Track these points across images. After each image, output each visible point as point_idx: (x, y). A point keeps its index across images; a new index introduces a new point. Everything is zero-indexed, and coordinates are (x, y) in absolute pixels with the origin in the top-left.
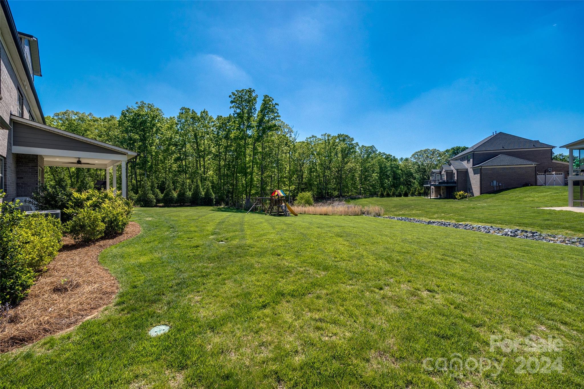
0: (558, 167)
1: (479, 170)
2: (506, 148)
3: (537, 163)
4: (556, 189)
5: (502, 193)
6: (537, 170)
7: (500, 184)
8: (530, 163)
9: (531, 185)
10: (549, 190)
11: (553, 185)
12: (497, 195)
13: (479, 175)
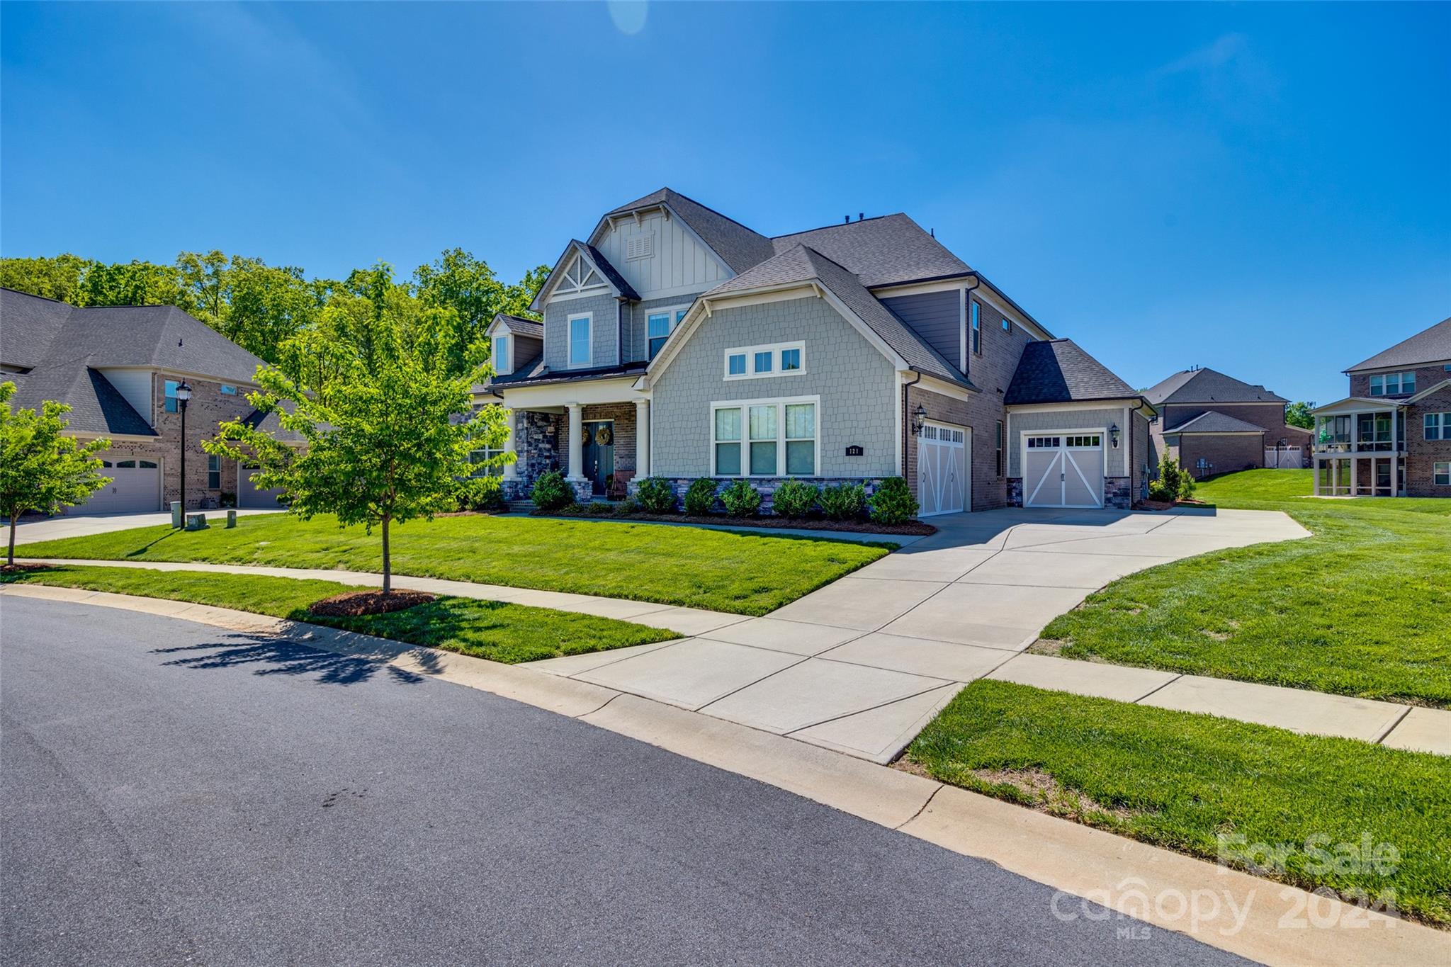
0: (1294, 437)
1: (1178, 439)
2: (1216, 399)
3: (1265, 430)
4: (1294, 473)
5: (1216, 481)
6: (1266, 441)
7: (1211, 466)
8: (1255, 428)
9: (1257, 468)
10: (1285, 475)
11: (1287, 467)
12: (1209, 483)
13: (1178, 447)
